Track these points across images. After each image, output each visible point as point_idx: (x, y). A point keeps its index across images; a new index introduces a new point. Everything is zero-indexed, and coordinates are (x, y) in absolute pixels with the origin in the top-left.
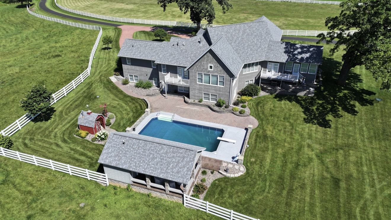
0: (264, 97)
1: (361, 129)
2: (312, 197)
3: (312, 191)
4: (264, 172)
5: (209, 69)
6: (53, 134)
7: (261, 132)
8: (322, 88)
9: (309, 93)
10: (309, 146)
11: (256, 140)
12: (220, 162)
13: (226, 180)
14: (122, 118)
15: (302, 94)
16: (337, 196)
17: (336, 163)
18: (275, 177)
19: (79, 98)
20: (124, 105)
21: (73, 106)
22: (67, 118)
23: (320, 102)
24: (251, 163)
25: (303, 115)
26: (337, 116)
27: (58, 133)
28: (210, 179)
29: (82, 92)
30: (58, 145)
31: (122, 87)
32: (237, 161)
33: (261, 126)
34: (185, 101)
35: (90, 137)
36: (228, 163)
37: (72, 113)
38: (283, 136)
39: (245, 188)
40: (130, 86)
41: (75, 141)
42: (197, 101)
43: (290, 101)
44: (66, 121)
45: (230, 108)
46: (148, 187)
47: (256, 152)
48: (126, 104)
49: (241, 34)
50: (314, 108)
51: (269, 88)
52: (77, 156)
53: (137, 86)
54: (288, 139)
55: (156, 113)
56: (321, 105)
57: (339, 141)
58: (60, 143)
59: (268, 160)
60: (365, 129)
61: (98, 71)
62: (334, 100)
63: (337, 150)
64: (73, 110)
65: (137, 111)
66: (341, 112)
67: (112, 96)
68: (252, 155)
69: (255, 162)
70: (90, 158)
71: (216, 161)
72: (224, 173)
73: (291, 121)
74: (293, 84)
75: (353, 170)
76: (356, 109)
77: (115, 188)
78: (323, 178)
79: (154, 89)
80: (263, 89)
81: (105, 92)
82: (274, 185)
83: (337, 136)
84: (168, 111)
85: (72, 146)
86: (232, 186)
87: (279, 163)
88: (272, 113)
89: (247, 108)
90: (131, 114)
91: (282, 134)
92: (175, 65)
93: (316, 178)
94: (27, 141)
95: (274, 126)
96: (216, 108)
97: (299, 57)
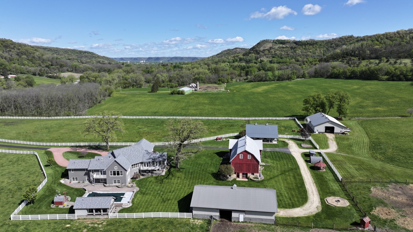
5: (115, 169)
13: (125, 208)
24: (135, 202)
28: (118, 210)
31: (69, 185)
32: (129, 202)
33: (140, 190)
34: (104, 186)
35: (61, 206)
36: (126, 204)
38: (149, 192)
40: (73, 183)
42: (110, 185)
45: (127, 185)
49: (129, 152)
51: (145, 174)
67: (64, 189)
71: (121, 204)
77: (79, 220)
79: (87, 183)
81: (60, 188)
89: (135, 184)
92: (98, 169)
95: (146, 189)
96: (120, 186)
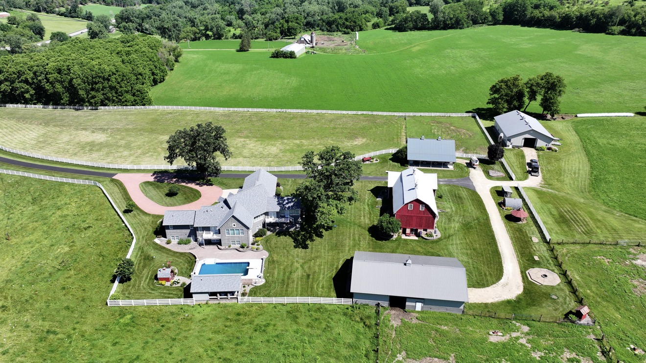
0: (270, 235)
1: (325, 246)
2: (297, 285)
3: (298, 282)
4: (275, 279)
5: (233, 226)
6: (141, 287)
7: (271, 259)
8: (304, 223)
9: (296, 228)
10: (297, 261)
11: (268, 264)
12: (252, 280)
13: (256, 287)
14: (182, 268)
15: (292, 230)
16: (308, 282)
17: (309, 268)
18: (280, 281)
19: (140, 261)
20: (177, 259)
21: (141, 267)
22: (143, 277)
23: (303, 233)
24: (268, 277)
25: (294, 244)
26: (312, 240)
27: (144, 286)
28: (248, 289)
29: (139, 256)
30: (150, 293)
31: (167, 246)
32: (260, 277)
33: (270, 255)
34: (219, 248)
35: (168, 284)
36: (255, 279)
37: (144, 272)
38: (283, 259)
39: (266, 289)
40: (174, 244)
41: (160, 288)
42: (227, 247)
43: (286, 236)
44: (144, 278)
45: (250, 248)
46: (219, 299)
47: (269, 271)
48: (179, 258)
50: (300, 238)
51: (272, 229)
52: (166, 295)
53: (179, 243)
54: (286, 260)
55: (203, 260)
56: (304, 235)
57: (313, 255)
58: (150, 291)
59: (276, 273)
60: (327, 245)
61: (141, 237)
62: (311, 230)
63: (311, 260)
64: (143, 270)
65: (189, 262)
66: (315, 237)
67: (164, 254)
68: (268, 273)
69: (269, 276)
70: (176, 294)
71: (249, 280)
72: (255, 284)
73: (287, 249)
74: (287, 224)
75: (317, 269)
76: (323, 234)
77: (199, 305)
78: (303, 276)
79: (193, 243)
80: (269, 230)
81: (157, 252)
82: (280, 284)
83: (312, 253)
84: (210, 258)
85: (160, 291)
86: (260, 289)
87: (282, 273)
88: (276, 246)
89: (260, 245)
90: (186, 265)
91: (282, 258)
92: (209, 226)
93: (299, 276)
94: (127, 295)
95: (278, 254)
96: (241, 249)
97: (287, 206)
